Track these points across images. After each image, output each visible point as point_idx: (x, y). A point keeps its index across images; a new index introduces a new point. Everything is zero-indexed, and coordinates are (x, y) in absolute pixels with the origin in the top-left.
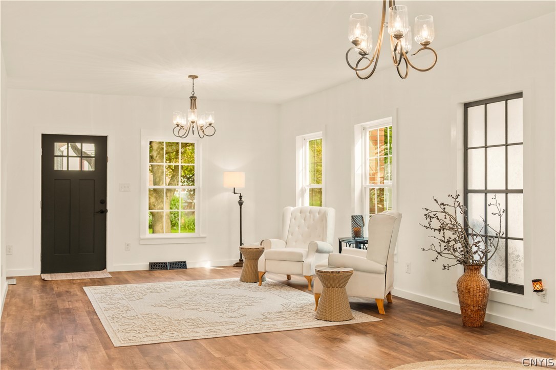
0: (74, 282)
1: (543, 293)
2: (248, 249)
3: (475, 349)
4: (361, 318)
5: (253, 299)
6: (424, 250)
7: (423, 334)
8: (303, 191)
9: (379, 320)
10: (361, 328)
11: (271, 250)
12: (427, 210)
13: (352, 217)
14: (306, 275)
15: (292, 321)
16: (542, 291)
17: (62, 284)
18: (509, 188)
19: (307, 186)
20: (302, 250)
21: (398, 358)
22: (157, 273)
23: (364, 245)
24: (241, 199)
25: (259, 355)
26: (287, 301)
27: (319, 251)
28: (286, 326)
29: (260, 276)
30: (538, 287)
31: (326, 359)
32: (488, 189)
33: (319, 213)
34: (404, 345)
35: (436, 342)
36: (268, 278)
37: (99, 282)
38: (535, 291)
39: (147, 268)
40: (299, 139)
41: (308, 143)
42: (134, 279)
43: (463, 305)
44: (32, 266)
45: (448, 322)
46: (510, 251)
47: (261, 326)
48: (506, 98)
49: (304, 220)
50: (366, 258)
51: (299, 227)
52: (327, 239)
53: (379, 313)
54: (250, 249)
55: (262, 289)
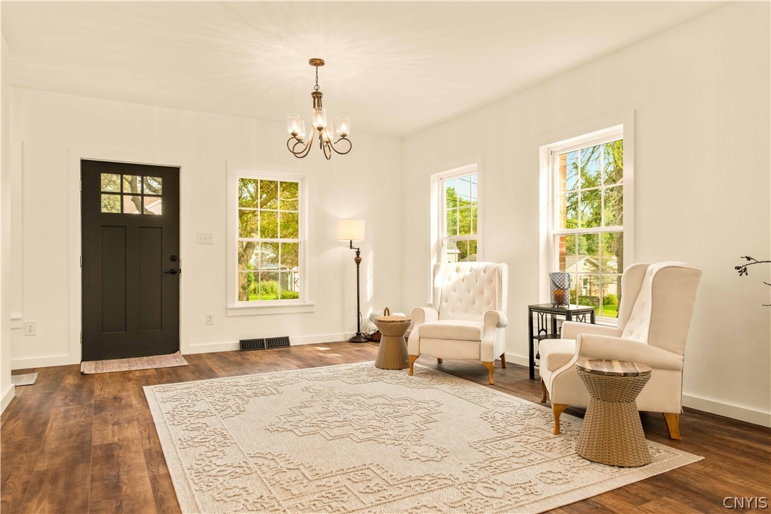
0: (131, 375)
2: (389, 322)
5: (424, 405)
9: (698, 457)
11: (426, 323)
14: (487, 361)
15: (548, 468)
17: (109, 381)
22: (252, 355)
24: (358, 255)
26: (482, 408)
27: (499, 325)
29: (411, 361)
33: (484, 272)
36: (419, 365)
37: (168, 374)
39: (237, 348)
40: (434, 177)
41: (445, 183)
42: (221, 368)
44: (67, 350)
49: (464, 281)
50: (647, 344)
51: (455, 291)
52: (502, 308)
53: (670, 438)
54: (393, 321)
55: (420, 383)
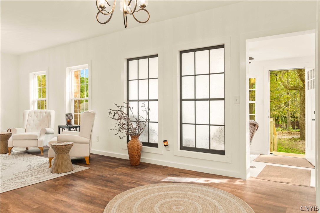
1: (168, 146)
3: (144, 178)
4: (78, 169)
5: (6, 165)
6: (111, 130)
7: (115, 173)
8: (34, 102)
9: (88, 168)
10: (80, 174)
11: (17, 134)
12: (110, 110)
13: (66, 114)
14: (40, 147)
15: (36, 176)
16: (167, 145)
18: (150, 99)
19: (37, 99)
20: (37, 133)
21: (110, 192)
23: (73, 129)
25: (19, 208)
26: (30, 163)
27: (47, 133)
28: (34, 181)
29: (9, 150)
30: (166, 144)
31: (67, 201)
32: (139, 99)
33: (45, 113)
34: (108, 182)
35: (124, 177)
36: (14, 151)
38: (164, 146)
40: (31, 74)
41: (37, 77)
43: (130, 155)
45: (122, 164)
46: (150, 128)
47: (16, 183)
48: (148, 57)
49: (37, 117)
50: (79, 136)
51: (33, 121)
52: (51, 127)
53: (86, 164)
55: (11, 157)
